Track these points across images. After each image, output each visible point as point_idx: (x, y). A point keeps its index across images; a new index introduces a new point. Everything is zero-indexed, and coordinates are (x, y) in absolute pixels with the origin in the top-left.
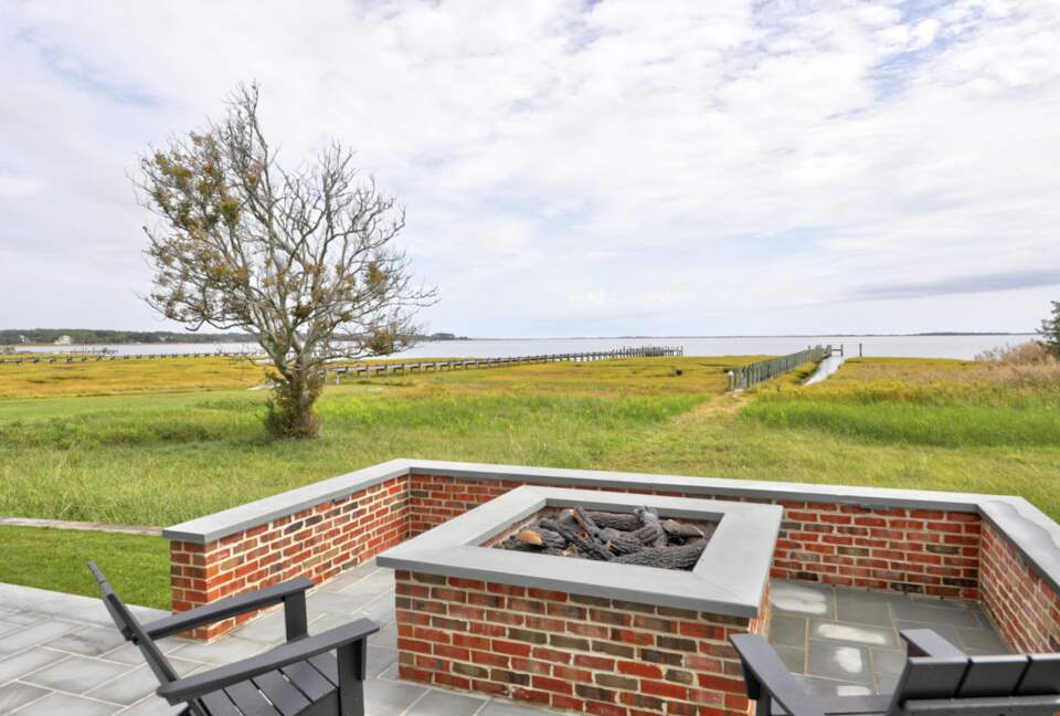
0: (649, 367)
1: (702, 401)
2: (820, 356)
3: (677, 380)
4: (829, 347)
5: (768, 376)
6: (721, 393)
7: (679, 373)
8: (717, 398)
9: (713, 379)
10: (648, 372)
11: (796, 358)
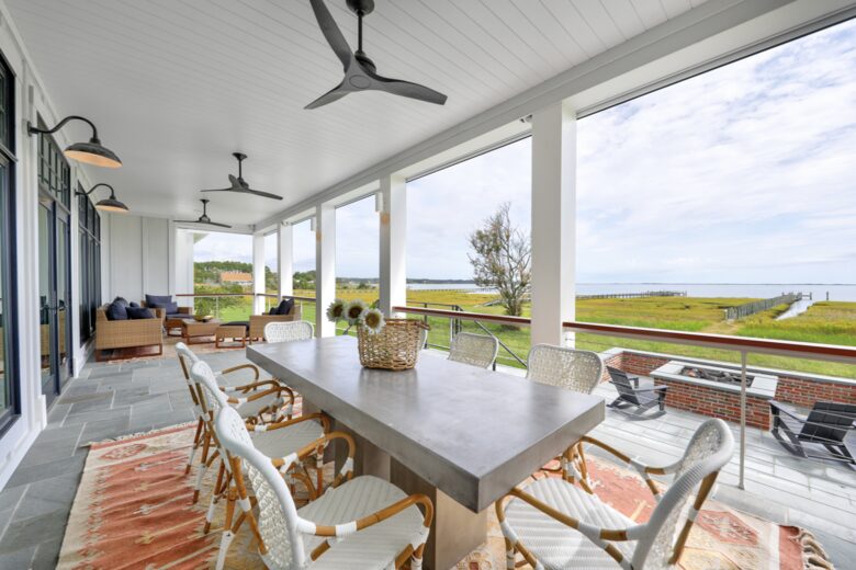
0: (666, 303)
1: (706, 325)
2: (791, 300)
3: (687, 312)
4: (800, 294)
5: (752, 312)
6: (719, 321)
7: (687, 307)
8: (716, 324)
9: (711, 312)
10: (666, 306)
11: (772, 301)
